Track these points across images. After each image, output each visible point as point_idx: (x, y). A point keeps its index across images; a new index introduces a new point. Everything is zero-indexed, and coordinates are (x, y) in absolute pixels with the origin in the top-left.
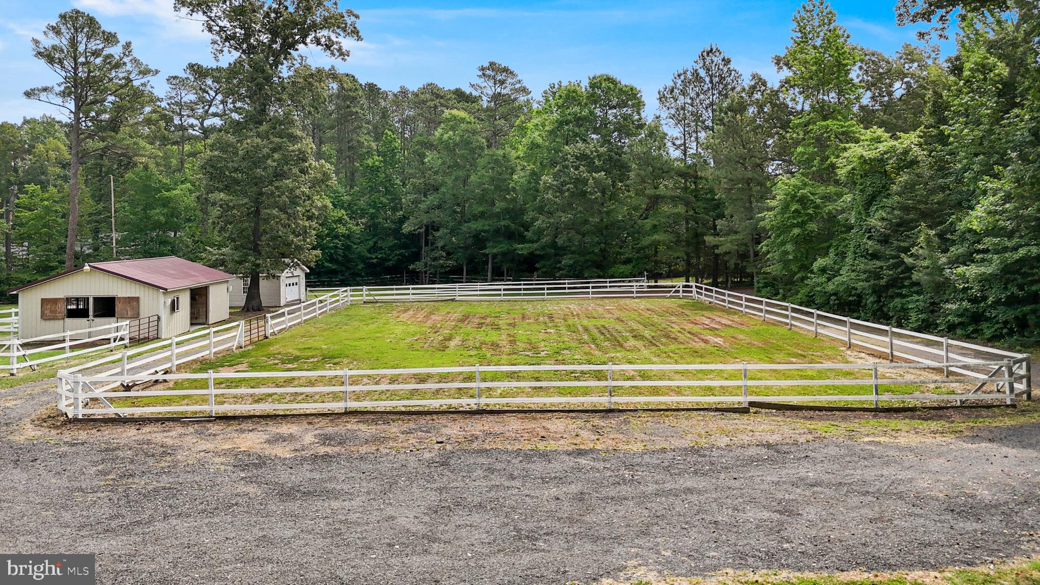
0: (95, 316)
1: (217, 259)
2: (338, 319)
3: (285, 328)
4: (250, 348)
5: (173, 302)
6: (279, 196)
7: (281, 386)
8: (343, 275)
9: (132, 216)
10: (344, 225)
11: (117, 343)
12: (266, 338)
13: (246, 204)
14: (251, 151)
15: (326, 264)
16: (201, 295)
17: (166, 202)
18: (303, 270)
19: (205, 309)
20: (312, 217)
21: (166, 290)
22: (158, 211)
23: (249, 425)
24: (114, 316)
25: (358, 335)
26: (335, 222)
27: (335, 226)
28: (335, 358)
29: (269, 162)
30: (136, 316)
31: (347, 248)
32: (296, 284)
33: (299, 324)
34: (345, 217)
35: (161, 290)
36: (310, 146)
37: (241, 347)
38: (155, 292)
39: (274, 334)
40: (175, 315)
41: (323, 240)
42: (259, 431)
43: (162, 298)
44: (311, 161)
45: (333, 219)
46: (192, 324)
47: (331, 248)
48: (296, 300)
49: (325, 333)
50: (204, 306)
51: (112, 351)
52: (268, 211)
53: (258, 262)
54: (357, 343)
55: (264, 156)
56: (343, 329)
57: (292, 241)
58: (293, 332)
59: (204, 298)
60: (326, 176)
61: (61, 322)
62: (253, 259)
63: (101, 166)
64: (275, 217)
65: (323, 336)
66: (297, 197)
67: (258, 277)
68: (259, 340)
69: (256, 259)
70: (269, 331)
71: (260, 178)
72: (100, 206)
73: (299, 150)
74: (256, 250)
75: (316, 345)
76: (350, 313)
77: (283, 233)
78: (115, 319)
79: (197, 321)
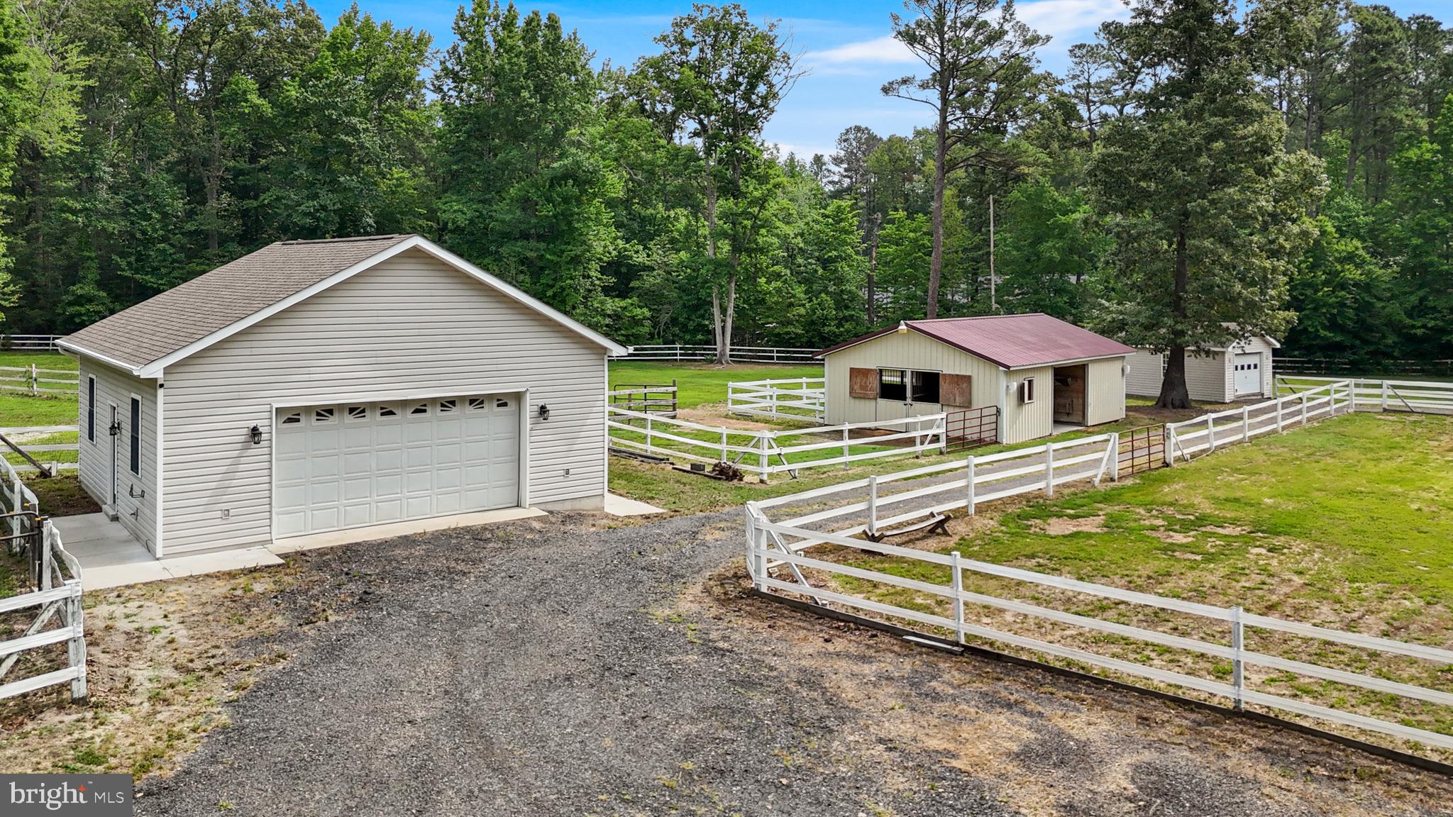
0: (915, 399)
1: (1114, 320)
2: (1318, 441)
3: (1208, 449)
4: (1129, 482)
5: (1021, 388)
6: (1216, 216)
7: (1139, 589)
8: (1354, 354)
9: (1015, 253)
10: (1357, 266)
11: (927, 447)
12: (1166, 465)
13: (1159, 231)
14: (1169, 142)
15: (1322, 333)
16: (1075, 378)
17: (1064, 230)
18: (1268, 344)
19: (1081, 401)
20: (1278, 251)
21: (1008, 367)
22: (1050, 244)
23: (1014, 687)
24: (937, 402)
25: (1349, 483)
26: (1341, 261)
27: (1339, 267)
28: (1279, 534)
29: (1203, 160)
30: (967, 405)
31: (1364, 307)
32: (1255, 366)
33: (1240, 442)
34: (1361, 252)
35: (1001, 368)
36: (1277, 126)
37: (1112, 480)
38: (994, 371)
39: (1181, 459)
40: (1026, 408)
41: (1316, 291)
42: (1025, 713)
43: (1003, 381)
44: (1278, 153)
45: (1336, 255)
46: (1057, 422)
47: (1332, 306)
48: (1254, 395)
49: (1280, 470)
50: (1081, 395)
51: (917, 457)
52: (1196, 242)
53: (1179, 327)
54: (1337, 503)
55: (1191, 150)
56: (1321, 465)
57: (1240, 293)
58: (1223, 457)
59: (1080, 382)
60: (1309, 179)
61: (873, 403)
62: (1170, 322)
63: (983, 182)
64: (1206, 252)
65: (1275, 474)
66: (1249, 216)
67: (1183, 351)
68: (1150, 469)
69: (1176, 322)
70: (1172, 455)
71: (1182, 187)
72: (978, 239)
73: (1256, 133)
74: (1177, 306)
75: (1252, 494)
76: (1349, 429)
77: (1222, 278)
78: (938, 406)
79: (1065, 419)
